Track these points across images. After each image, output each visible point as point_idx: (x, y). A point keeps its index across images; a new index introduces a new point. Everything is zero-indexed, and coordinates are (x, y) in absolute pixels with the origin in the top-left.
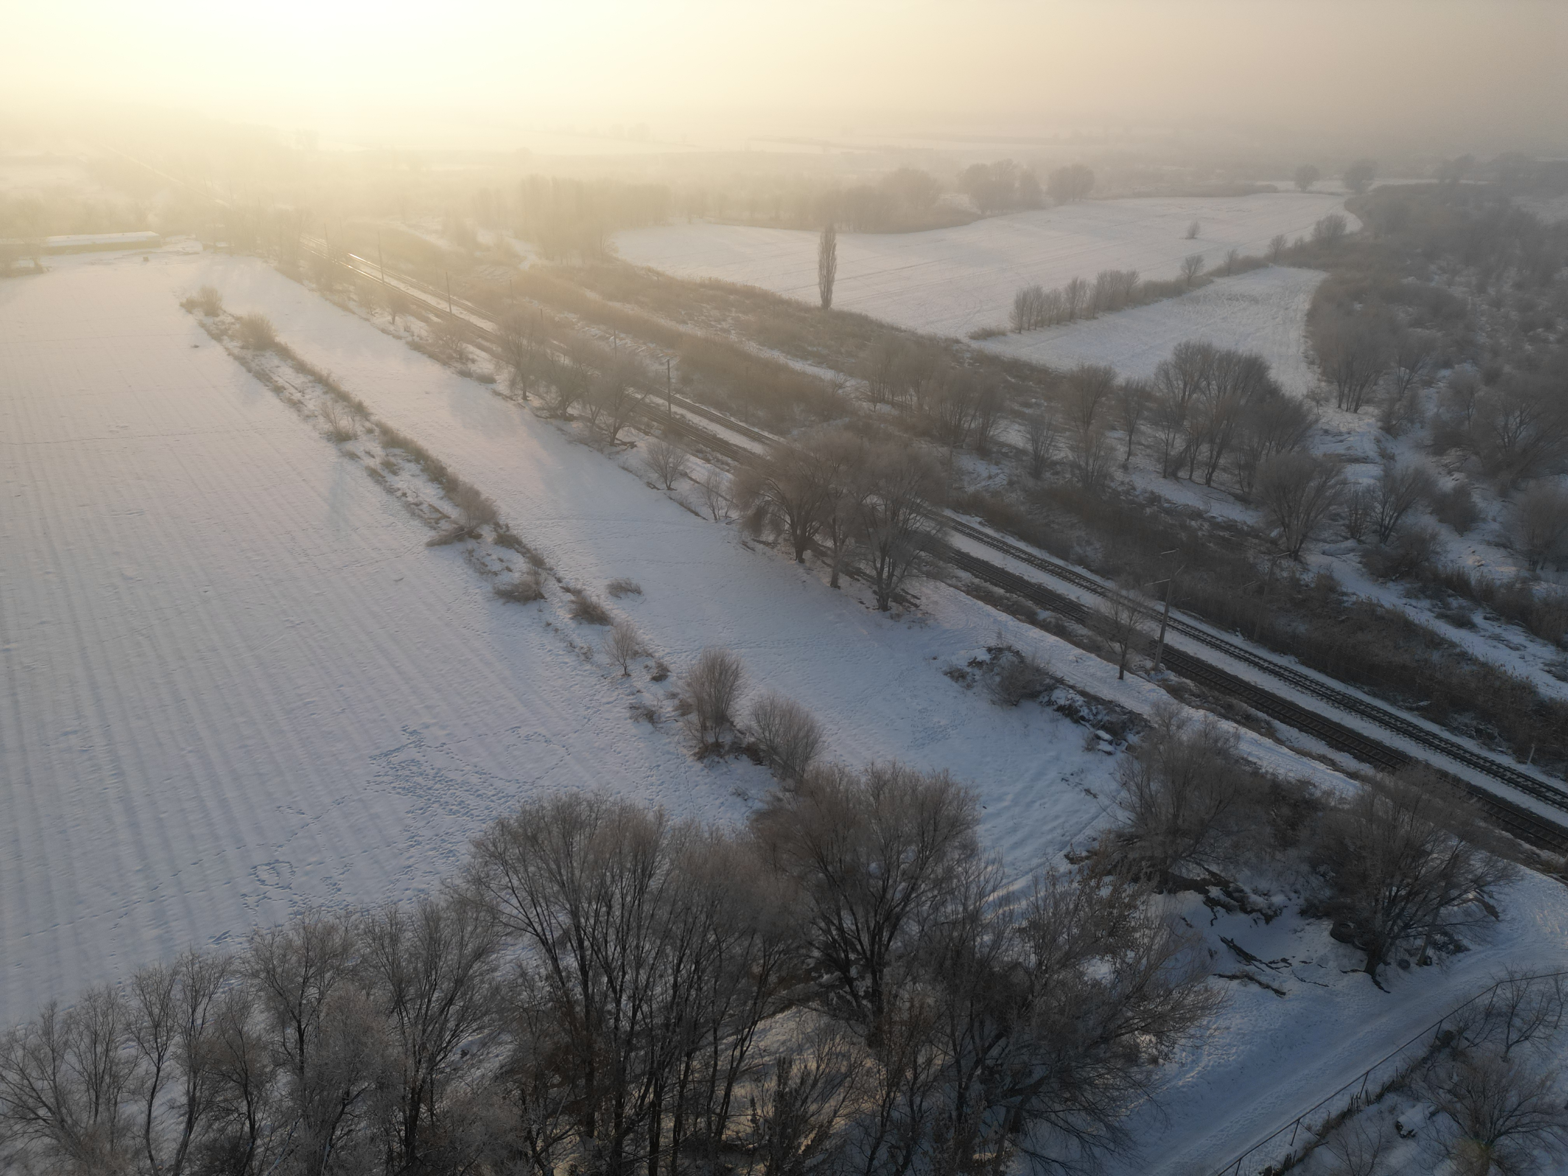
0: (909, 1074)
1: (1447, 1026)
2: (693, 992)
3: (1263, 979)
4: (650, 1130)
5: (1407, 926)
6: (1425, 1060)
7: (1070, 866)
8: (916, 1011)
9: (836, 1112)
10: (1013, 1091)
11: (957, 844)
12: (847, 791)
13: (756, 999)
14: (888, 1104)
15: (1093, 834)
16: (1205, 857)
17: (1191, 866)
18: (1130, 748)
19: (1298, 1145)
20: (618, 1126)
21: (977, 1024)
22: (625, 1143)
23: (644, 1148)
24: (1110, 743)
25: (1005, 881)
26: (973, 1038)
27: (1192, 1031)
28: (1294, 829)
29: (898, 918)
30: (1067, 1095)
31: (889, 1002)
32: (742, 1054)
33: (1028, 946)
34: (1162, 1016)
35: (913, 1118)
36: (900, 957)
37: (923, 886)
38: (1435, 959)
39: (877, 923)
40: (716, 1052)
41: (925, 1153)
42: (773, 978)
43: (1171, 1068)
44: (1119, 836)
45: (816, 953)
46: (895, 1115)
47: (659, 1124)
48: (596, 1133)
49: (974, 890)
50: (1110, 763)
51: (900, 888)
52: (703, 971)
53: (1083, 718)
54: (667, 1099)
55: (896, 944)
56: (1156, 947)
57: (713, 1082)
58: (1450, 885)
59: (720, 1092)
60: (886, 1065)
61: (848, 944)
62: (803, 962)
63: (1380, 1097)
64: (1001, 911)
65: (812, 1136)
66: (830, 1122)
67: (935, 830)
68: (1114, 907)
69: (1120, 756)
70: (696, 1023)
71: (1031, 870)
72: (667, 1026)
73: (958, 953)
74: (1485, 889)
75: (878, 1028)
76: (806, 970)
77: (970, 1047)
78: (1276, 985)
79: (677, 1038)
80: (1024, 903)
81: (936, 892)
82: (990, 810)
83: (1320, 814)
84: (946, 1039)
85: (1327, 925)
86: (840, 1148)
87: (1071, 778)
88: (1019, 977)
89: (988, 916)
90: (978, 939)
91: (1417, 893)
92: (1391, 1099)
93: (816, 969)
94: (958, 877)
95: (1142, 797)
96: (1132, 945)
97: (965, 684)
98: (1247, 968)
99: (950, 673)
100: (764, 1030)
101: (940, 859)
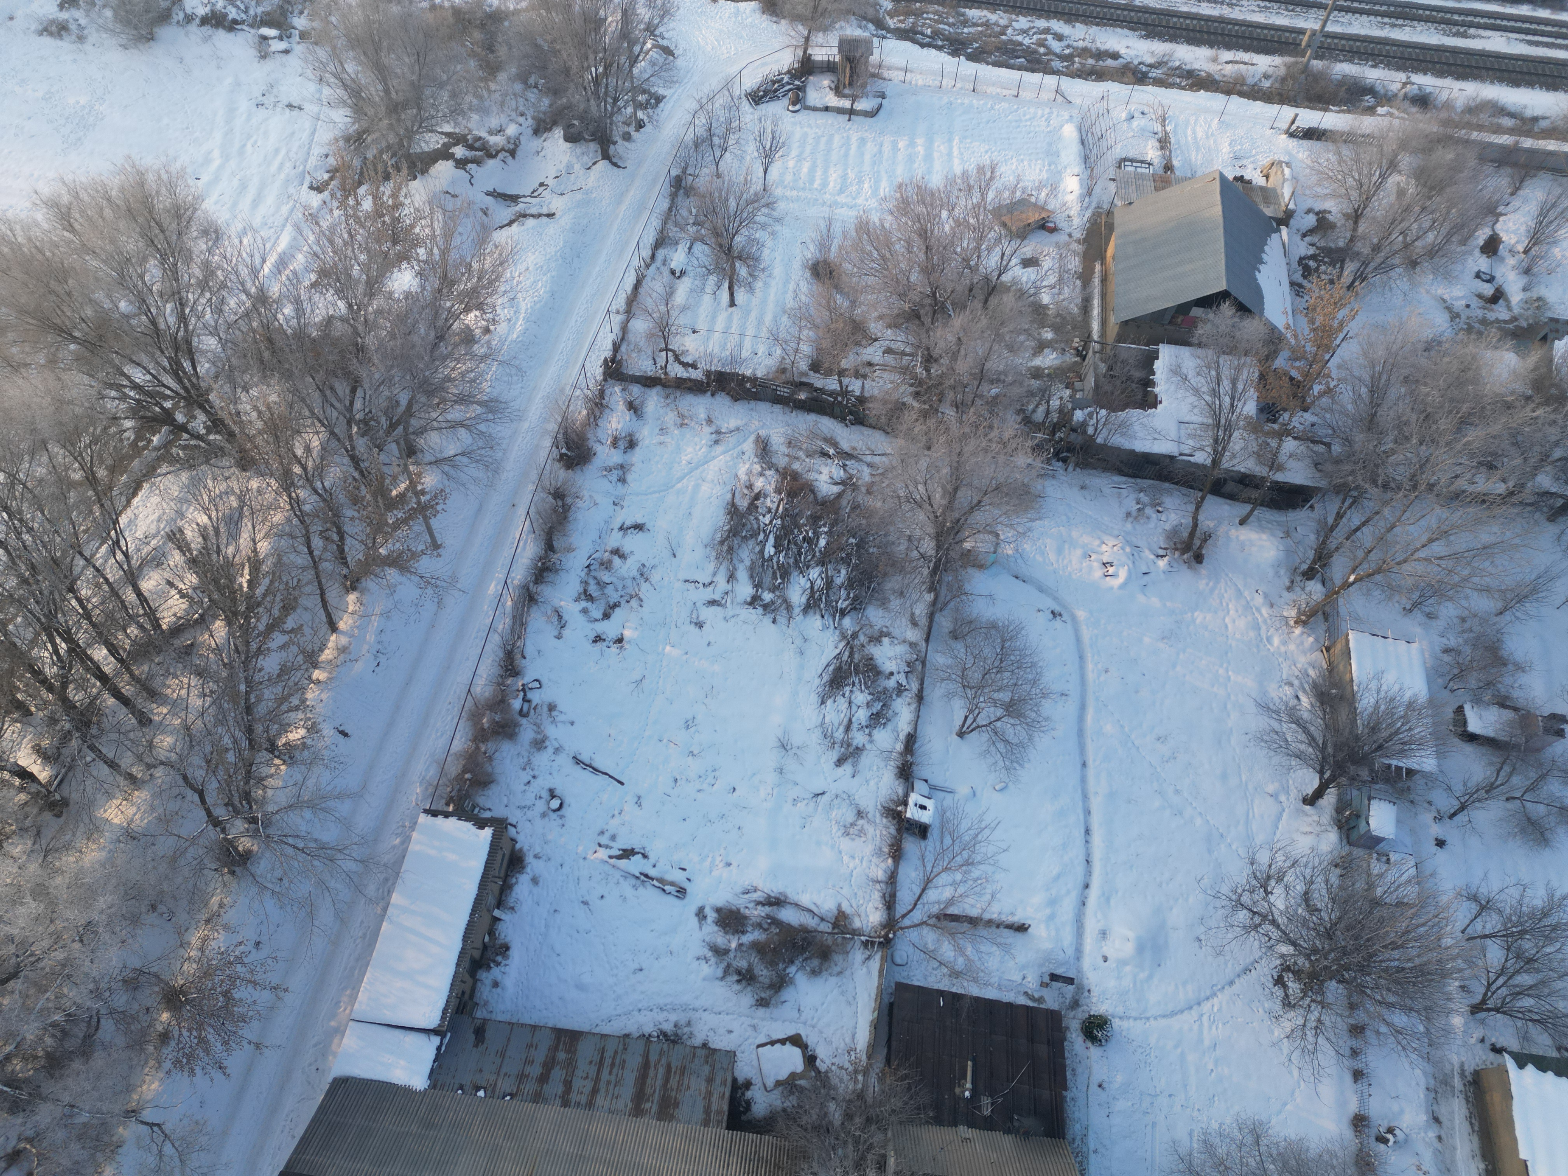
0: (297, 470)
1: (674, 172)
2: (26, 537)
3: (534, 211)
4: (87, 670)
5: (616, 100)
6: (670, 209)
7: (320, 197)
8: (267, 415)
9: (254, 540)
10: (392, 426)
11: (195, 234)
12: (30, 239)
13: (100, 500)
14: (295, 504)
15: (324, 151)
16: (434, 121)
17: (427, 136)
18: (303, 36)
19: (616, 329)
20: (50, 689)
21: (328, 392)
22: (71, 696)
23: (94, 686)
24: (281, 38)
25: (268, 246)
26: (332, 405)
27: (502, 289)
28: (492, 52)
29: (188, 343)
30: (436, 401)
31: (235, 423)
32: (126, 554)
33: (330, 295)
34: (475, 291)
35: (324, 500)
36: (217, 377)
37: (190, 296)
38: (645, 118)
39: (169, 359)
40: (98, 570)
41: (352, 519)
42: (101, 473)
43: (501, 329)
44: (348, 139)
45: (128, 424)
46: (307, 508)
47: (91, 660)
48: (33, 709)
49: (244, 272)
50: (293, 62)
51: (168, 311)
52: (20, 512)
53: (235, 22)
54: (82, 637)
55: (204, 368)
56: (438, 232)
57: (114, 593)
58: (632, 43)
59: (130, 596)
60: (272, 475)
61: (156, 396)
62: (121, 440)
63: (653, 257)
64: (284, 278)
65: (246, 571)
66: (255, 551)
67: (163, 231)
68: (383, 215)
69: (299, 49)
70: (55, 561)
71: (287, 220)
72: (24, 581)
73: (270, 340)
74: (657, 32)
75: (242, 451)
76: (131, 445)
77: (335, 414)
78: (545, 211)
79: (45, 585)
80: (300, 257)
81: (208, 295)
82: (205, 178)
83: (506, 24)
84: (309, 422)
85: (558, 133)
86: (279, 563)
87: (264, 100)
88: (339, 329)
89: (275, 290)
90: (280, 316)
91: (611, 65)
92: (661, 253)
93: (139, 438)
94: (219, 267)
95: (345, 86)
96: (417, 243)
97: (74, 37)
98: (517, 208)
99: (45, 30)
100: (130, 521)
101: (189, 259)
